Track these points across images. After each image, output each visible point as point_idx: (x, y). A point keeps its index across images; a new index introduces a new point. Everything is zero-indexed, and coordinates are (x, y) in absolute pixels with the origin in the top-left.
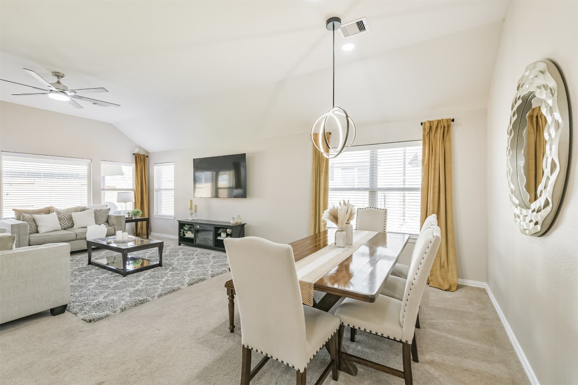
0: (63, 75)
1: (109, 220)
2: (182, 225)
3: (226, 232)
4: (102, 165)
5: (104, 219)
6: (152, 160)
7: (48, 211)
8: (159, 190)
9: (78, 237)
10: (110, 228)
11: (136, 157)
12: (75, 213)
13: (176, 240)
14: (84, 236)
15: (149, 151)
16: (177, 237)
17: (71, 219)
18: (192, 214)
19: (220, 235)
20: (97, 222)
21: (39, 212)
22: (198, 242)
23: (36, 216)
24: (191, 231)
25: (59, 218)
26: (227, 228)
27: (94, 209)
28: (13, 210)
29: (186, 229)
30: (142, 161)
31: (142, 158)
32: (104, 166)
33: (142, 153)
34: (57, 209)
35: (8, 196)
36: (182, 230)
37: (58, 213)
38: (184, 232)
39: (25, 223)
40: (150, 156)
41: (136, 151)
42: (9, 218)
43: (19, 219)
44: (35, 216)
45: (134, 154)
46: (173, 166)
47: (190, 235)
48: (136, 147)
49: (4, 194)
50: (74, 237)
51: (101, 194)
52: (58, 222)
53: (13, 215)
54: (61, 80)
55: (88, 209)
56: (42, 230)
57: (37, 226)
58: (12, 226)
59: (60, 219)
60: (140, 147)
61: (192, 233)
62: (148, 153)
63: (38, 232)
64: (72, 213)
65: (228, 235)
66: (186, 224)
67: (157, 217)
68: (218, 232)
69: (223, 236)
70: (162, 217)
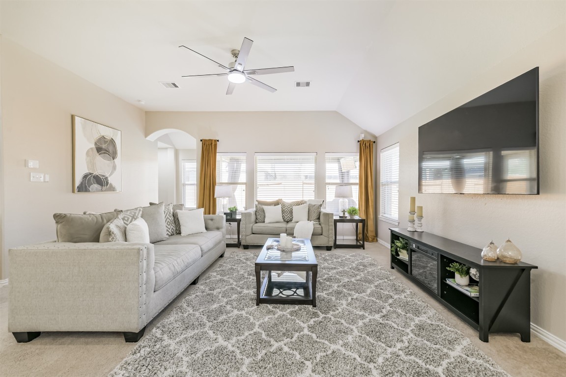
1: (321, 217)
3: (468, 273)
4: (326, 157)
6: (380, 146)
7: (277, 203)
9: (288, 232)
11: (360, 144)
12: (296, 207)
14: (292, 232)
15: (378, 136)
20: (309, 218)
23: (267, 207)
26: (470, 267)
27: (308, 203)
28: (257, 201)
29: (400, 245)
30: (367, 148)
31: (368, 144)
33: (369, 138)
34: (283, 202)
36: (394, 246)
37: (283, 205)
38: (397, 250)
40: (378, 142)
41: (362, 137)
44: (265, 207)
45: (358, 141)
46: (398, 148)
47: (404, 256)
48: (362, 133)
51: (326, 188)
56: (267, 220)
57: (265, 216)
58: (242, 214)
59: (283, 212)
60: (366, 132)
62: (376, 137)
63: (264, 222)
64: (294, 207)
65: (472, 283)
66: (401, 238)
67: (383, 220)
68: (448, 268)
69: (459, 282)
70: (387, 221)
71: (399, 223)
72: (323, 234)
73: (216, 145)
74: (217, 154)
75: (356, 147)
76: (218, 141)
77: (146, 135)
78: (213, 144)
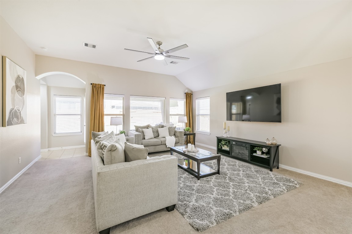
0: (162, 43)
1: (176, 133)
2: (219, 140)
3: (262, 150)
4: (170, 100)
5: (173, 133)
6: (194, 96)
7: (148, 127)
8: (199, 115)
9: (162, 143)
10: (177, 139)
11: (186, 95)
12: (159, 129)
13: (215, 150)
14: (165, 143)
15: (193, 91)
16: (216, 148)
17: (157, 132)
18: (226, 133)
19: (255, 152)
20: (170, 135)
21: (144, 127)
22: (233, 154)
23: (144, 130)
24: (227, 145)
25: (153, 131)
26: (262, 147)
27: (168, 127)
28: (135, 126)
29: (223, 143)
30: (189, 97)
31: (190, 95)
32: (172, 101)
33: (189, 92)
34: (151, 126)
35: (132, 118)
36: (220, 144)
37: (152, 128)
38: (221, 145)
39: (140, 134)
40: (193, 94)
41: (186, 91)
42: (132, 130)
43: (137, 131)
45: (185, 93)
46: (209, 99)
47: (226, 148)
48: (186, 89)
49: (131, 117)
50: (160, 143)
52: (153, 134)
53: (134, 128)
54: (161, 46)
55: (165, 127)
56: (146, 138)
57: (144, 136)
58: (135, 135)
60: (188, 89)
61: (228, 147)
63: (144, 139)
64: (158, 129)
65: (263, 153)
66: (223, 140)
67: (198, 132)
68: (254, 150)
69: (258, 153)
70: (201, 133)
71: (210, 134)
72: (180, 142)
73: (103, 88)
74: (104, 94)
75: (183, 96)
76: (105, 85)
77: (36, 75)
78: (102, 87)
